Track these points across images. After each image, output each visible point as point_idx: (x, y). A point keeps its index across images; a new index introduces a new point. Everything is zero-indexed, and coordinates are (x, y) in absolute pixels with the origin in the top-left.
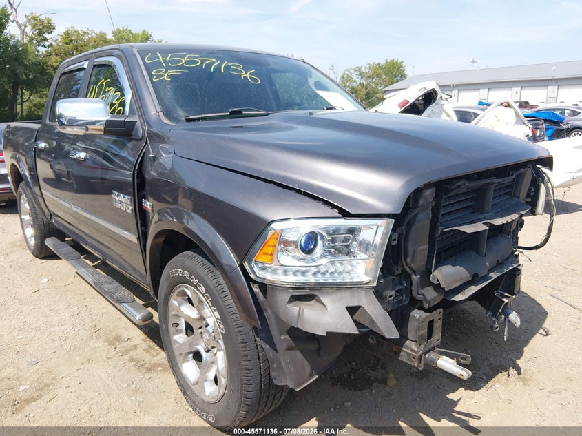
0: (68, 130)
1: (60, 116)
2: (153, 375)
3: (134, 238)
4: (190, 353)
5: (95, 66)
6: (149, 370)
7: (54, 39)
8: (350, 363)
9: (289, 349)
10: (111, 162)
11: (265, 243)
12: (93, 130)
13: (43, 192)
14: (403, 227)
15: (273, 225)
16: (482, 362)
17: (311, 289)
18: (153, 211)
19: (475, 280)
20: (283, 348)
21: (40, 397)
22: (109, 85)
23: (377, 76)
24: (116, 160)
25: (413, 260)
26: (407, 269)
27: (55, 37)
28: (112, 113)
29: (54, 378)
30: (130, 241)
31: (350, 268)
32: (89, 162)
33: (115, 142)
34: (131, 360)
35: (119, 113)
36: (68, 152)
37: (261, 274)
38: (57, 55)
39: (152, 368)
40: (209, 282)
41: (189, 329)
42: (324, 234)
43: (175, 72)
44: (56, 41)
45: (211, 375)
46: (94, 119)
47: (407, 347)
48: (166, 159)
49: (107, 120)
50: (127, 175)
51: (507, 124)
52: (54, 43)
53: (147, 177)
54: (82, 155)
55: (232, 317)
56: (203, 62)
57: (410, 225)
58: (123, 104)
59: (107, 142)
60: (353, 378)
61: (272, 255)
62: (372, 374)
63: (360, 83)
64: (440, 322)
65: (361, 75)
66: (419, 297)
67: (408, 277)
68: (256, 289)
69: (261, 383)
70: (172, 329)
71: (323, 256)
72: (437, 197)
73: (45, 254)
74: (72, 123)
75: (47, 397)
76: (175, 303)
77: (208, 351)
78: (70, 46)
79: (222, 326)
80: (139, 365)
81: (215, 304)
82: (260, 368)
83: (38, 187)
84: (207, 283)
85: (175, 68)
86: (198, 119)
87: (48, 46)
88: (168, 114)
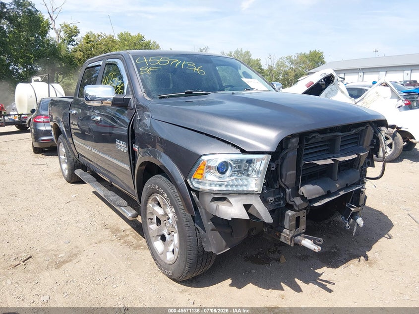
0: (91, 104)
1: (87, 95)
2: (138, 251)
3: (128, 168)
4: (159, 236)
5: (106, 64)
6: (135, 248)
7: (79, 40)
8: (258, 249)
9: (212, 230)
10: (116, 122)
11: (199, 167)
12: (105, 103)
13: (74, 141)
14: (279, 160)
15: (203, 158)
16: (344, 252)
17: (223, 194)
18: (139, 151)
19: (328, 194)
20: (210, 230)
21: (71, 260)
22: (115, 76)
23: (303, 63)
24: (118, 121)
25: (285, 180)
26: (283, 186)
27: (79, 38)
28: (117, 93)
29: (79, 251)
30: (126, 169)
31: (246, 183)
32: (102, 123)
33: (117, 111)
34: (125, 242)
35: (120, 93)
36: (89, 117)
37: (196, 185)
38: (80, 51)
39: (137, 247)
40: (169, 191)
41: (159, 222)
42: (232, 163)
43: (154, 68)
44: (80, 41)
45: (171, 249)
46: (106, 97)
47: (284, 233)
48: (147, 121)
49: (113, 98)
50: (124, 131)
51: (385, 98)
52: (78, 43)
53: (136, 132)
54: (99, 118)
55: (181, 211)
56: (170, 62)
57: (283, 159)
58: (123, 88)
59: (113, 111)
60: (259, 257)
61: (202, 174)
62: (271, 256)
63: (290, 68)
64: (305, 219)
65: (292, 62)
66: (291, 203)
67: (284, 191)
68: (194, 195)
69: (198, 250)
70: (148, 221)
71: (231, 176)
72: (300, 143)
73: (74, 180)
74: (93, 99)
75: (74, 261)
76: (151, 205)
77: (169, 234)
78: (89, 45)
79: (176, 217)
80: (129, 244)
81: (173, 204)
82: (197, 241)
83: (71, 138)
84: (169, 193)
85: (153, 66)
86: (166, 97)
87: (75, 45)
88: (149, 94)
